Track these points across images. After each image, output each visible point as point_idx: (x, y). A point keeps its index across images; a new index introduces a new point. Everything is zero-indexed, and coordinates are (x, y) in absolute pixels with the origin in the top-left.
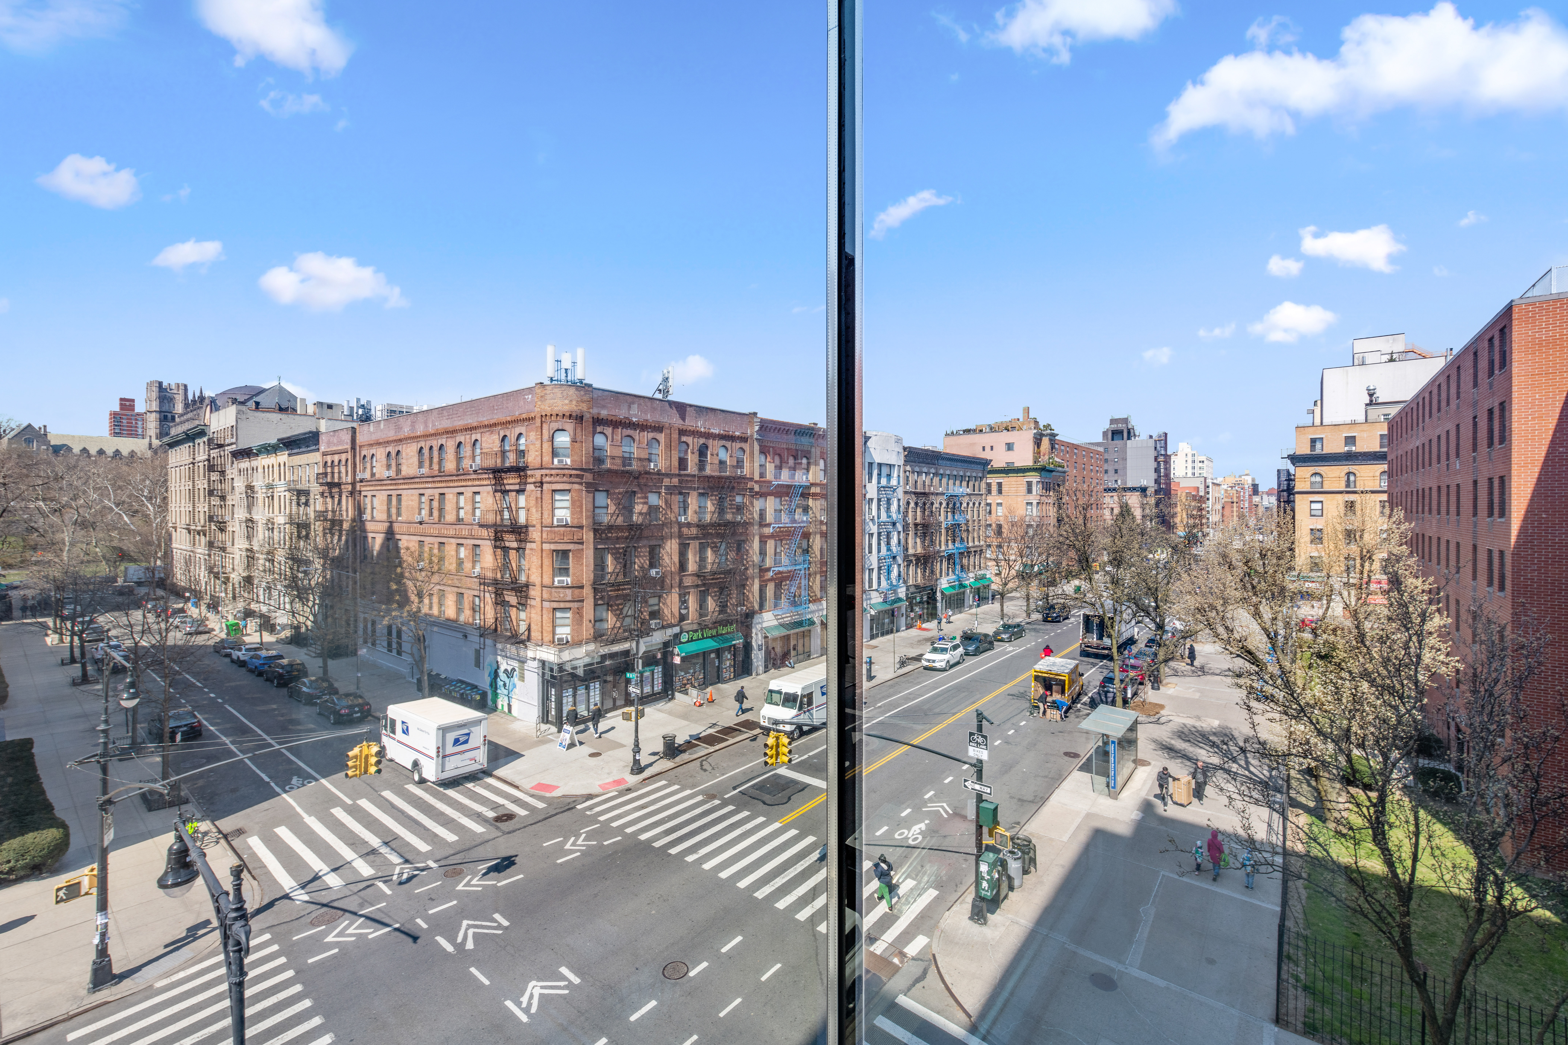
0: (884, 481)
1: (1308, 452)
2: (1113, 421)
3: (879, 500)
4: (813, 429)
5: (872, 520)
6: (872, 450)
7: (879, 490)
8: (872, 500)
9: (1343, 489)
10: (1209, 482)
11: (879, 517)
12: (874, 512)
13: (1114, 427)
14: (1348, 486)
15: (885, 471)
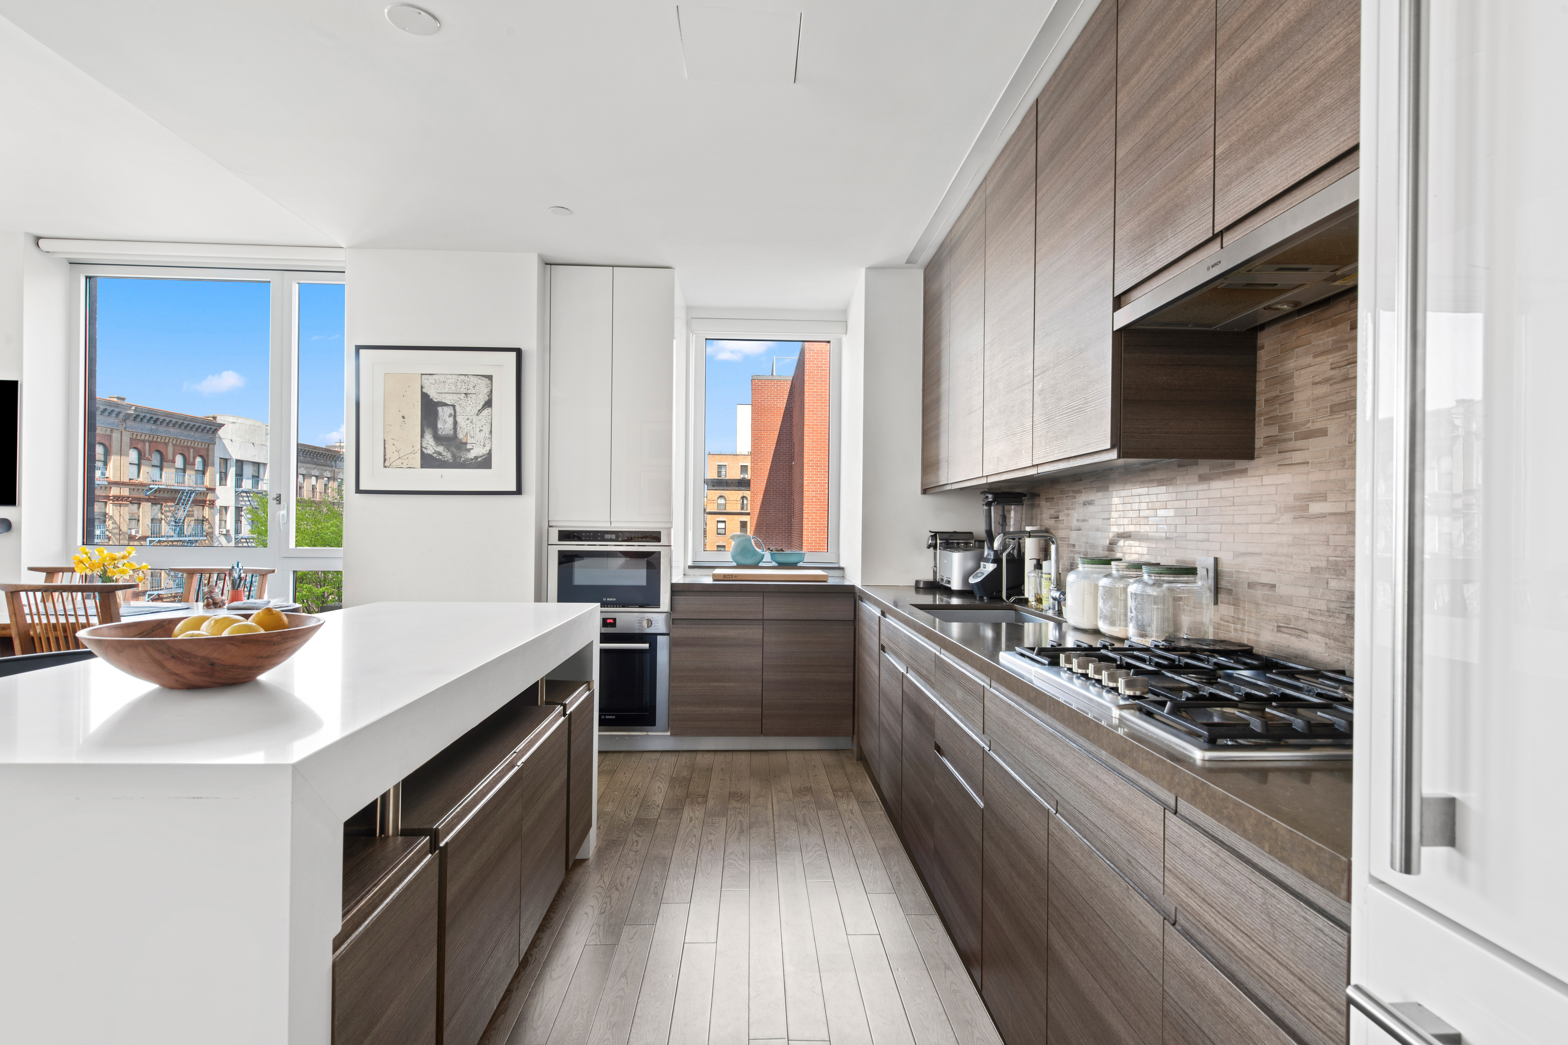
0: (247, 484)
1: (716, 477)
3: (238, 510)
4: (117, 405)
5: (227, 535)
6: (227, 442)
7: (238, 495)
8: (226, 508)
9: (739, 511)
11: (238, 531)
12: (230, 525)
14: (742, 508)
15: (248, 471)
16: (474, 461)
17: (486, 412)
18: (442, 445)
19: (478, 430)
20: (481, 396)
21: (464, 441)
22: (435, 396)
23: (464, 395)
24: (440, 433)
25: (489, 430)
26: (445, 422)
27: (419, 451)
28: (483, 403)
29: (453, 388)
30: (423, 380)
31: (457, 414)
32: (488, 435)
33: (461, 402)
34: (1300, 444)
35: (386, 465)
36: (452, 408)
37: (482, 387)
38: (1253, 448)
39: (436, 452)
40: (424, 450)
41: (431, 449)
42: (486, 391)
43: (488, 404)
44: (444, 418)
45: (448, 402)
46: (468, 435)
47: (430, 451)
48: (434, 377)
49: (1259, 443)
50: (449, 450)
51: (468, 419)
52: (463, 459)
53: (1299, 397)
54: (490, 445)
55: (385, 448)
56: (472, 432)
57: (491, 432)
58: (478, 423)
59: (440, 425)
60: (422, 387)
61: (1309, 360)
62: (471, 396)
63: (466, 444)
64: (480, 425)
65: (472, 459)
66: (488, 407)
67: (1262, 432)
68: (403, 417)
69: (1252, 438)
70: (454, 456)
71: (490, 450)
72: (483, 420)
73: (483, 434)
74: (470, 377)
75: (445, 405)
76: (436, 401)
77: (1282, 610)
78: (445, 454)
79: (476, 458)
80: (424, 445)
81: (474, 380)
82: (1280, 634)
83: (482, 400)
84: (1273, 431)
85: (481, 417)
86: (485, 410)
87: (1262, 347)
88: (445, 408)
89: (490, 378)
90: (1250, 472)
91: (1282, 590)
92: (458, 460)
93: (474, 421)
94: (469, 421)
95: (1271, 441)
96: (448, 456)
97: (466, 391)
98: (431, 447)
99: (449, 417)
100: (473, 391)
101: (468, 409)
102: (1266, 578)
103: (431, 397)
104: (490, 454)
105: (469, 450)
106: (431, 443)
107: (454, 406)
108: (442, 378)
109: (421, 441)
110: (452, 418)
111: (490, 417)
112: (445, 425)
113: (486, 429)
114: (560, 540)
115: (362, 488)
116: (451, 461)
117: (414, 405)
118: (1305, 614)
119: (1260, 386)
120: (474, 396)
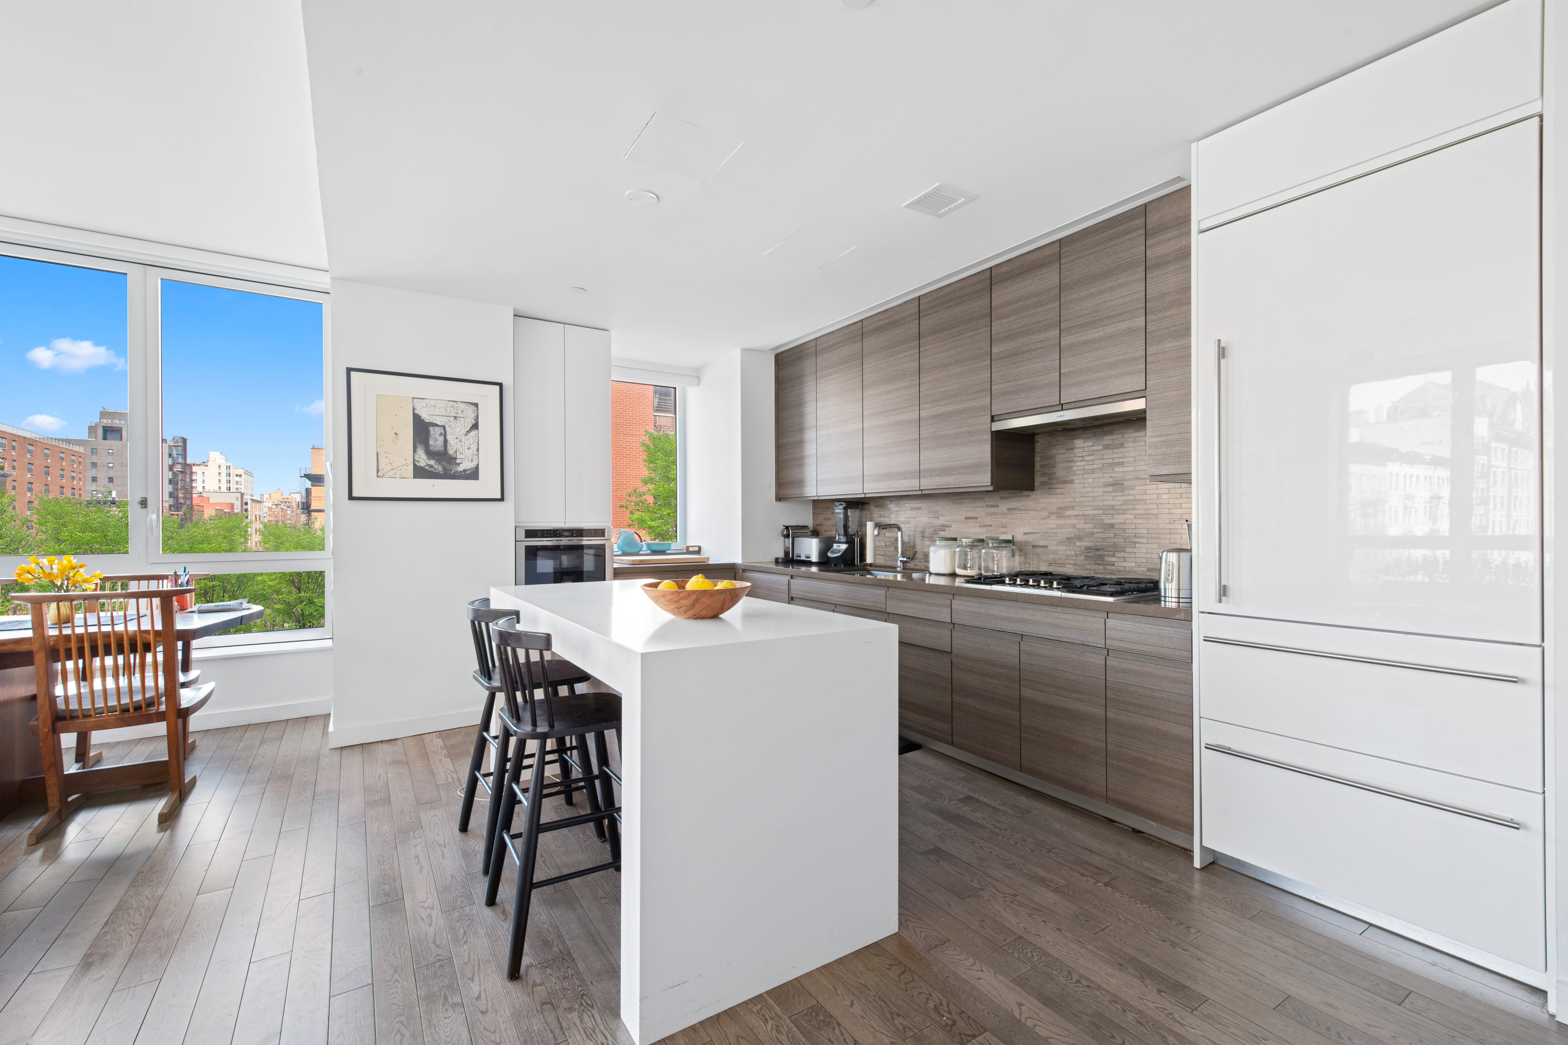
2: (104, 414)
10: (247, 498)
13: (107, 422)
16: (463, 473)
17: (473, 433)
18: (434, 459)
19: (466, 447)
20: (468, 420)
21: (454, 456)
22: (426, 416)
23: (453, 418)
24: (431, 449)
25: (477, 448)
26: (436, 440)
27: (412, 464)
28: (471, 426)
29: (443, 411)
30: (414, 403)
31: (448, 433)
32: (475, 452)
33: (450, 424)
34: (1059, 486)
35: (379, 474)
36: (442, 428)
37: (470, 412)
38: (1034, 486)
39: (427, 465)
40: (416, 463)
41: (423, 462)
42: (473, 415)
43: (475, 426)
44: (435, 436)
45: (439, 423)
46: (458, 451)
47: (422, 464)
48: (425, 401)
49: (1037, 484)
50: (440, 464)
51: (457, 438)
52: (453, 471)
53: (1058, 466)
54: (477, 460)
55: (378, 460)
56: (461, 450)
57: (478, 449)
58: (467, 441)
59: (431, 442)
60: (414, 409)
61: (1063, 451)
62: (460, 419)
63: (456, 458)
64: (468, 444)
65: (461, 472)
66: (475, 429)
67: (1038, 480)
68: (396, 434)
69: (1034, 482)
70: (444, 469)
71: (478, 465)
72: (471, 439)
73: (471, 451)
74: (458, 403)
75: (436, 425)
76: (427, 421)
77: (1051, 556)
78: (436, 467)
79: (465, 471)
80: (416, 459)
81: (463, 406)
82: (1050, 567)
83: (470, 423)
84: (1045, 479)
85: (469, 437)
86: (473, 432)
87: (1038, 442)
88: (436, 428)
89: (476, 405)
90: (1032, 497)
91: (1051, 548)
92: (449, 472)
93: (463, 440)
94: (458, 440)
95: (1043, 484)
96: (439, 468)
97: (455, 415)
98: (423, 460)
99: (440, 435)
100: (462, 416)
101: (458, 430)
102: (1042, 543)
103: (422, 418)
104: (477, 468)
105: (459, 464)
106: (423, 457)
107: (444, 427)
108: (433, 403)
109: (414, 455)
110: (442, 437)
111: (477, 438)
112: (436, 442)
113: (474, 447)
114: (527, 536)
115: (355, 495)
116: (442, 473)
117: (406, 424)
118: (1064, 557)
119: (1037, 459)
120: (462, 420)
